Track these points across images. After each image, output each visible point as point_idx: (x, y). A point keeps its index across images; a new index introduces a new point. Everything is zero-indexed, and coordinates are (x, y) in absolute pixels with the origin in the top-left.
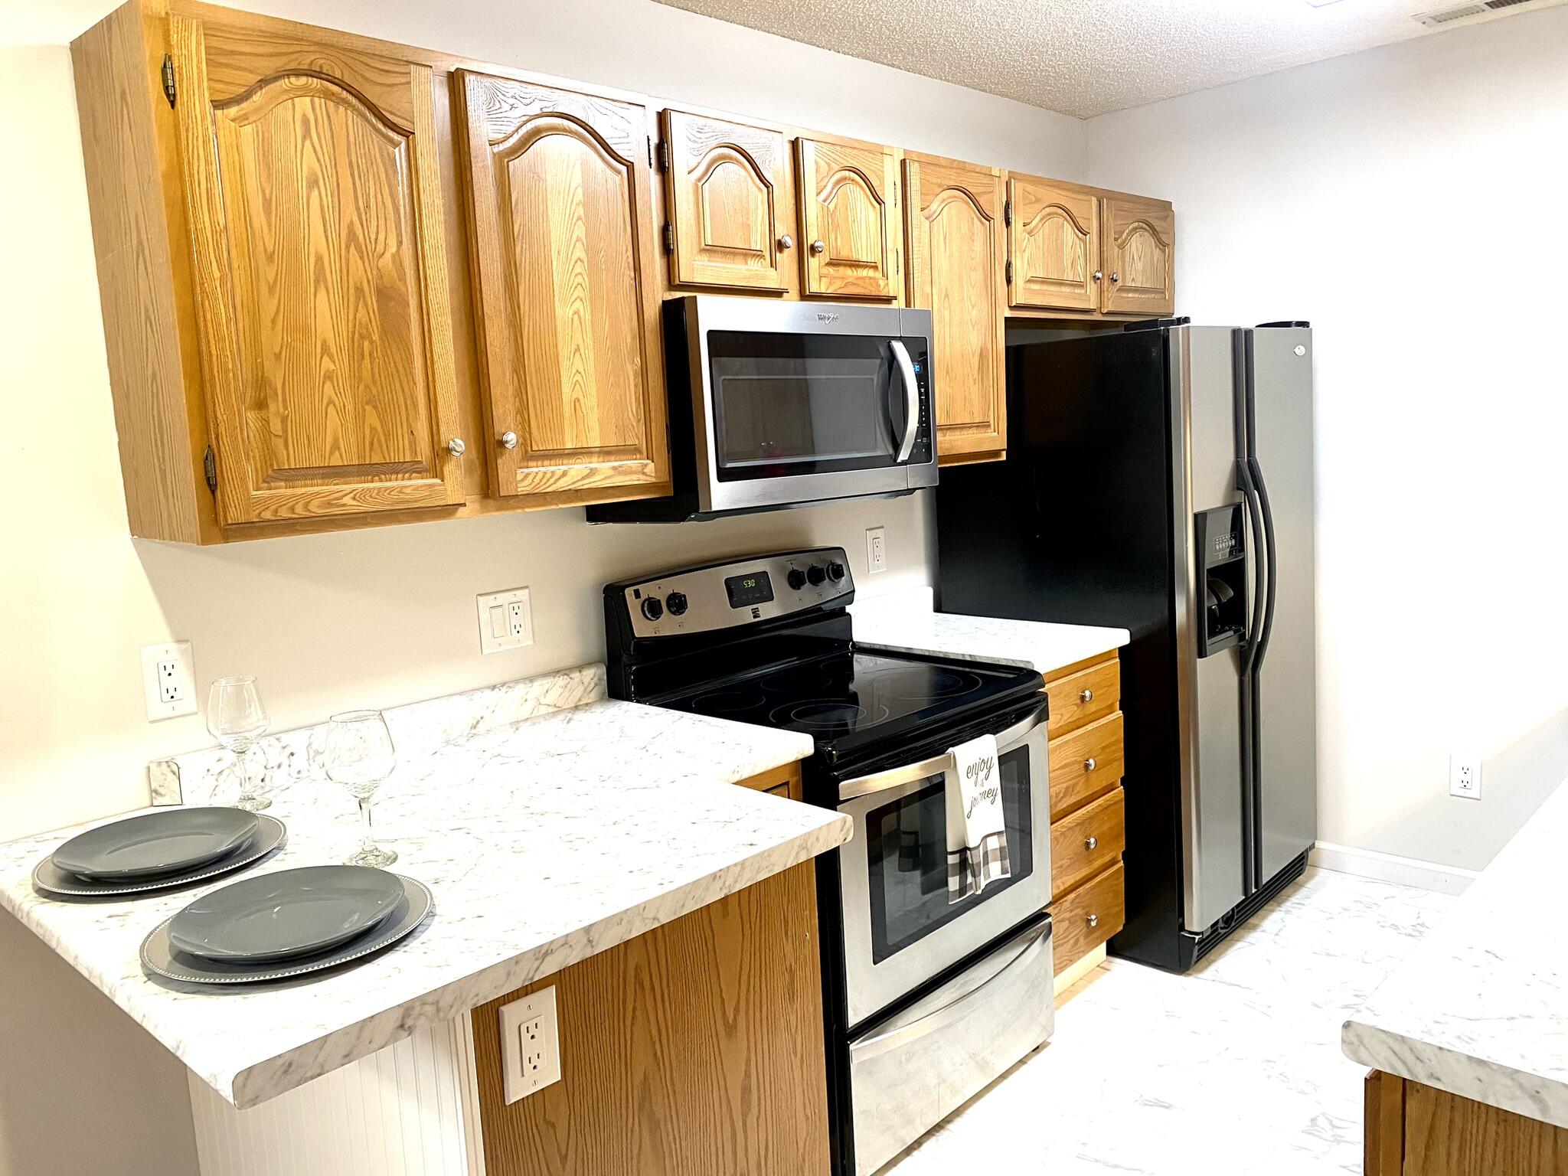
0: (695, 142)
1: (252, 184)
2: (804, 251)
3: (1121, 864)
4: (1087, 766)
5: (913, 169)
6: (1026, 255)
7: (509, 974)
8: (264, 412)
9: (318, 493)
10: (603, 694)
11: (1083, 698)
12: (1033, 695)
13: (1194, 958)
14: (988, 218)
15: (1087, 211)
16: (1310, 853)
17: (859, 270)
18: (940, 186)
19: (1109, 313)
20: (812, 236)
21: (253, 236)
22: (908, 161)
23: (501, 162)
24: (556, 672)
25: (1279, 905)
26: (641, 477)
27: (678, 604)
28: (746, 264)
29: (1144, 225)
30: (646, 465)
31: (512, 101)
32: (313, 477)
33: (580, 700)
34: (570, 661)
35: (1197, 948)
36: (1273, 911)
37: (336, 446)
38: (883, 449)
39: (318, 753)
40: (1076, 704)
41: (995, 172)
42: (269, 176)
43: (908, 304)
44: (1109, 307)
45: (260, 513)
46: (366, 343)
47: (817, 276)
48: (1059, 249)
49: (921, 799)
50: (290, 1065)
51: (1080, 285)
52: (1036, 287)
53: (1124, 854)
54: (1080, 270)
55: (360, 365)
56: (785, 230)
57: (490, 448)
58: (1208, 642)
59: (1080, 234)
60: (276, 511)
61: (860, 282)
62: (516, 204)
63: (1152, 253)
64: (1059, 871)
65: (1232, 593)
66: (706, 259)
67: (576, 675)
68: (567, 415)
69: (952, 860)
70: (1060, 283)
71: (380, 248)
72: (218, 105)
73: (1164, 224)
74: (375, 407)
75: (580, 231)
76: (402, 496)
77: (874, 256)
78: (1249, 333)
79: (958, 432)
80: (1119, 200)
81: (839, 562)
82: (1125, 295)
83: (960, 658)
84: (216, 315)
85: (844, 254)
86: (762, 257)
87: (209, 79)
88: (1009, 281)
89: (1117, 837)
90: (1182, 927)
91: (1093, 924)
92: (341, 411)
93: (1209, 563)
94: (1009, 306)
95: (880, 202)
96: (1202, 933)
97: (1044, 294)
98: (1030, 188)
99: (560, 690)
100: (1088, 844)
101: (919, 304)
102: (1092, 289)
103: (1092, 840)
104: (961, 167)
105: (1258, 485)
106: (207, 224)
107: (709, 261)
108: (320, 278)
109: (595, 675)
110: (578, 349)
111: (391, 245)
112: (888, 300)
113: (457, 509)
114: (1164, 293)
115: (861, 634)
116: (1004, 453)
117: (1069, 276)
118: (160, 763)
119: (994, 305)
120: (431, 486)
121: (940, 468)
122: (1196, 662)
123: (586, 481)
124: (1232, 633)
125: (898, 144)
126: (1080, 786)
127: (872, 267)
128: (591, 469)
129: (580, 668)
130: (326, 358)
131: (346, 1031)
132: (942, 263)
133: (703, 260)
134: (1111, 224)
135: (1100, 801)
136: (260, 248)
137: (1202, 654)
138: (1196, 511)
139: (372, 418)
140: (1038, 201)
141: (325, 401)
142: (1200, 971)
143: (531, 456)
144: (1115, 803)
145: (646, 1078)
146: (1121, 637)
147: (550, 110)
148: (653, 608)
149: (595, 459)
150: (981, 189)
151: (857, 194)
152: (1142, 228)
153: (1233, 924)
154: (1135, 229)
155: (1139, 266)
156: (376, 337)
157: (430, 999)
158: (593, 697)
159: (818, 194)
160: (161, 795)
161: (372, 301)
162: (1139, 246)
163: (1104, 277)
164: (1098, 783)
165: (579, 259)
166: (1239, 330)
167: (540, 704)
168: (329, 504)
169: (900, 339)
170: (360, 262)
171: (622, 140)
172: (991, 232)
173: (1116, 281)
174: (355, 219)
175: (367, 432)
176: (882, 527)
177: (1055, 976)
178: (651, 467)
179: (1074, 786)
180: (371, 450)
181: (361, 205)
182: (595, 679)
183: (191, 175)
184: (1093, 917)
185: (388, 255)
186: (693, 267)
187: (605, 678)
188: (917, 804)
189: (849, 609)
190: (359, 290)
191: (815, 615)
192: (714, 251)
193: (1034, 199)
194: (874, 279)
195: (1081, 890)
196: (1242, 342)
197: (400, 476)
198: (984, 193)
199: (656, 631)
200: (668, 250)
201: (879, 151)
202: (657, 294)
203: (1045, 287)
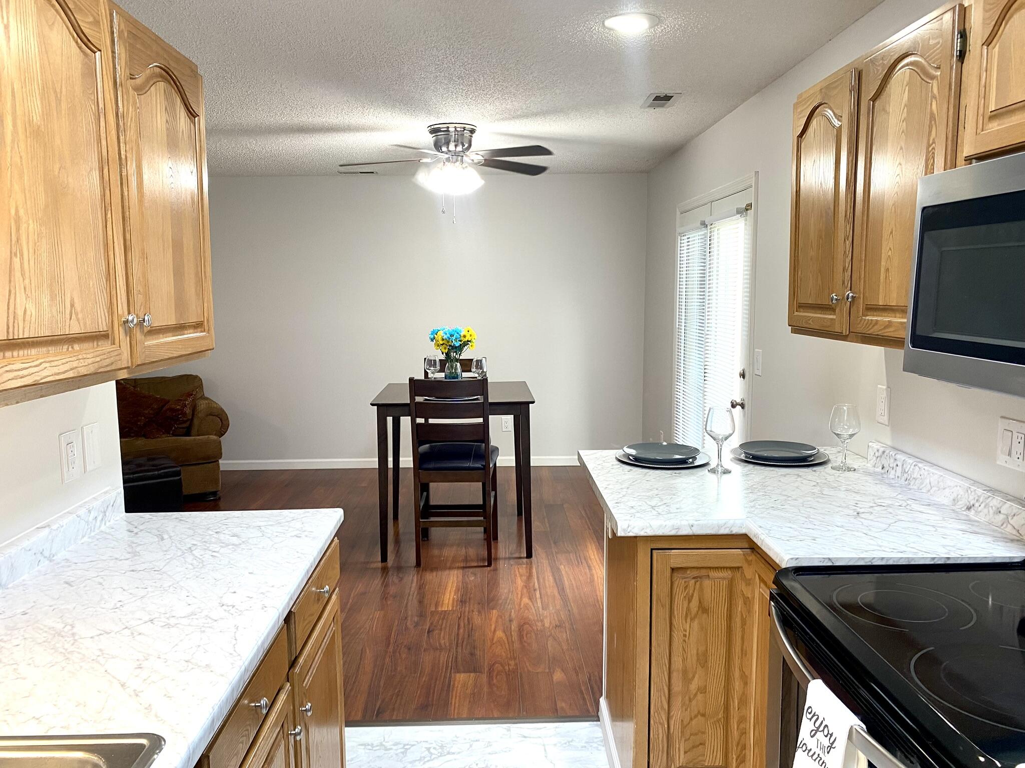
9: (806, 316)
37: (811, 294)
46: (821, 240)
55: (819, 252)
68: (882, 280)
74: (821, 274)
75: (902, 142)
76: (824, 323)
120: (832, 320)
130: (811, 249)
133: (992, 127)
143: (866, 308)
165: (899, 163)
180: (818, 297)
192: (999, 115)
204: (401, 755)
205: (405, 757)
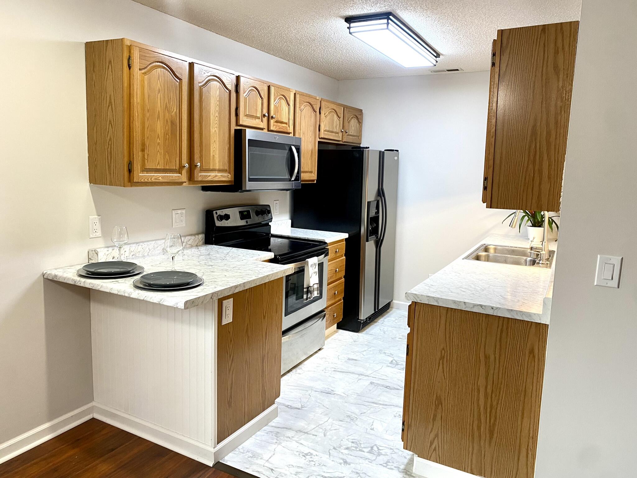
0: (246, 85)
1: (146, 91)
2: (269, 118)
3: (343, 301)
4: (336, 271)
5: (298, 96)
6: (324, 123)
7: (230, 290)
8: (143, 152)
9: (154, 176)
10: (203, 243)
11: (336, 251)
12: (325, 248)
13: (361, 328)
14: (315, 112)
15: (340, 111)
16: (391, 303)
17: (283, 124)
18: (304, 101)
19: (344, 142)
20: (272, 114)
21: (145, 105)
22: (296, 94)
23: (201, 88)
24: (191, 235)
25: (383, 317)
26: (227, 178)
27: (227, 217)
28: (255, 120)
29: (355, 116)
30: (229, 175)
31: (205, 72)
32: (152, 171)
33: (197, 244)
34: (194, 232)
35: (362, 325)
36: (381, 318)
37: (159, 163)
38: (287, 177)
39: (132, 252)
40: (334, 253)
41: (318, 98)
42: (150, 89)
43: (294, 135)
44: (345, 140)
45: (141, 180)
46: (167, 136)
47: (273, 125)
48: (333, 122)
49: (297, 274)
50: (193, 302)
51: (338, 133)
52: (326, 133)
53: (343, 298)
54: (338, 128)
55: (166, 142)
56: (265, 112)
57: (193, 167)
58: (369, 238)
59: (338, 118)
60: (144, 180)
61: (283, 128)
62: (204, 99)
63: (356, 125)
64: (328, 300)
65: (375, 225)
66: (246, 118)
67: (197, 236)
68: (211, 159)
69: (305, 290)
70: (332, 132)
71: (172, 110)
72: (140, 69)
73: (360, 116)
74: (168, 153)
75: (217, 109)
76: (173, 178)
77: (286, 121)
78: (383, 152)
79: (304, 173)
80: (349, 108)
81: (269, 209)
82: (349, 137)
83: (304, 238)
84: (136, 125)
85: (280, 119)
86: (260, 118)
87: (139, 63)
88: (319, 130)
89: (342, 293)
90: (358, 319)
91: (335, 316)
92: (160, 154)
93: (370, 216)
94: (319, 138)
95: (289, 105)
96: (363, 320)
97: (328, 135)
98: (327, 103)
99: (193, 240)
100: (335, 293)
101: (297, 136)
102: (340, 134)
103: (336, 292)
104: (309, 96)
105: (384, 196)
106: (136, 101)
107: (247, 119)
108: (158, 117)
109: (201, 237)
110: (215, 141)
111: (175, 110)
112: (289, 133)
113: (183, 183)
114: (359, 137)
115: (273, 232)
116: (316, 181)
117: (335, 130)
118: (92, 251)
119: (315, 137)
120: (179, 176)
121: (302, 184)
122: (365, 243)
123: (214, 178)
124: (374, 236)
125: (294, 88)
126: (334, 276)
127: (286, 124)
128: (216, 175)
129: (198, 234)
130: (158, 139)
131: (203, 296)
132: (303, 124)
133: (245, 118)
134: (347, 116)
135: (338, 282)
136: (146, 109)
137: (367, 241)
138: (368, 201)
139: (167, 157)
140: (328, 107)
141: (157, 151)
142: (362, 332)
143: (202, 170)
144: (342, 283)
145: (247, 325)
146: (346, 236)
147: (213, 74)
148: (221, 218)
149: (216, 172)
150: (314, 103)
151: (283, 102)
152: (354, 117)
153: (371, 320)
154: (352, 117)
155: (353, 128)
156: (170, 134)
157: (217, 293)
158: (201, 243)
159: (274, 102)
160: (92, 260)
161: (170, 124)
162: (354, 122)
163: (344, 132)
164: (339, 276)
165: (217, 116)
166: (381, 151)
167: (187, 244)
168: (156, 179)
169: (293, 145)
170: (168, 114)
171: (229, 84)
172: (316, 115)
173: (347, 132)
174: (168, 102)
175: (166, 160)
176: (278, 200)
177: (326, 330)
178: (230, 176)
179: (333, 276)
180: (166, 165)
181: (169, 98)
182: (202, 238)
183: (133, 88)
184: (335, 314)
185: (174, 112)
186: (244, 120)
187: (204, 238)
188: (296, 275)
189: (270, 224)
190: (167, 121)
191: (259, 225)
192: (248, 116)
193: (327, 107)
194: (286, 127)
195: (333, 306)
196: (382, 155)
197: (172, 173)
198: (315, 104)
199: (221, 224)
200: (237, 115)
201: (289, 90)
202: (234, 127)
203: (328, 133)
204: (390, 461)
205: (389, 460)
